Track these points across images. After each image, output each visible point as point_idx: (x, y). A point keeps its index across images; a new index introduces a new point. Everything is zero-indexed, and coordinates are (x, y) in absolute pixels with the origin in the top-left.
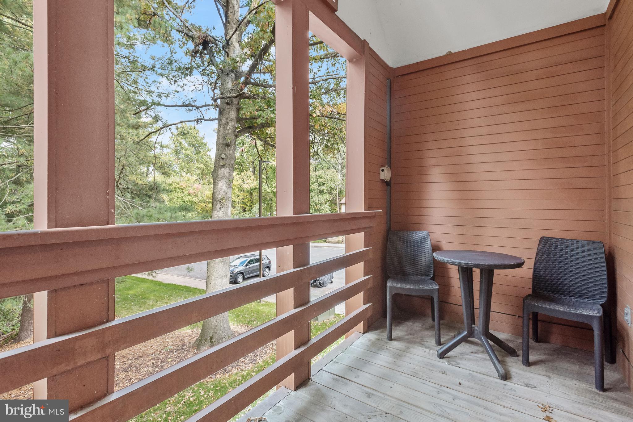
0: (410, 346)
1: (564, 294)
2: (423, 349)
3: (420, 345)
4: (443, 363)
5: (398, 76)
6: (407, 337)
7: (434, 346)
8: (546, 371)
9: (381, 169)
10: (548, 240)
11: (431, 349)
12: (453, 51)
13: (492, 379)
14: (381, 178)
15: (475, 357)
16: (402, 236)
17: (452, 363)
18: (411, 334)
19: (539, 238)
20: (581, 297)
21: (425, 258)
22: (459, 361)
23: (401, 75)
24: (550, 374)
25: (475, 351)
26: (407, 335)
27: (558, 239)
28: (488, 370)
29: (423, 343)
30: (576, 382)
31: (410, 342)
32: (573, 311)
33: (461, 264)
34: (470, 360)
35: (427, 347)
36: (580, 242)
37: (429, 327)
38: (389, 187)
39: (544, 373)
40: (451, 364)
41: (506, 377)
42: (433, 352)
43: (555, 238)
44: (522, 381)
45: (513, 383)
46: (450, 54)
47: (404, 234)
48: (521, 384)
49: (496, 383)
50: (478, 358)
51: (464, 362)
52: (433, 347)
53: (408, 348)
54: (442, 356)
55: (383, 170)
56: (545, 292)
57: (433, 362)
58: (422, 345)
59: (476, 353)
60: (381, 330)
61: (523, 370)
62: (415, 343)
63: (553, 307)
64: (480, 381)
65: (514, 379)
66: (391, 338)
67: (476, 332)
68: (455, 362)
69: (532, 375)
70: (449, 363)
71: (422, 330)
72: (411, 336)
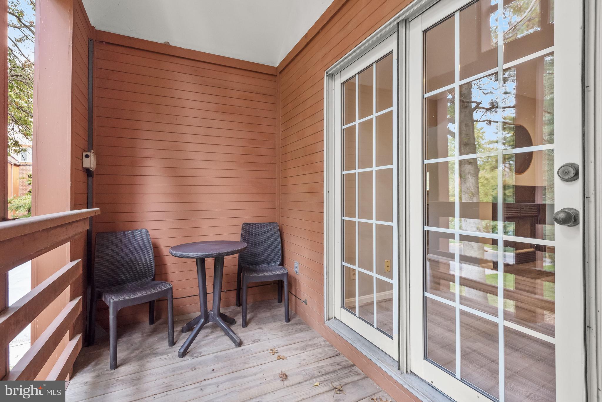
0: (144, 361)
1: (257, 264)
2: (160, 357)
3: (154, 355)
4: (188, 360)
5: (102, 42)
6: (133, 355)
7: (168, 349)
8: (257, 325)
9: (84, 154)
10: (247, 225)
11: (167, 353)
12: (172, 44)
13: (232, 351)
14: (84, 166)
15: (209, 339)
16: (114, 238)
17: (195, 355)
18: (135, 349)
19: (242, 224)
20: (267, 263)
21: (145, 259)
22: (200, 351)
23: (106, 43)
24: (261, 326)
25: (206, 335)
26: (131, 353)
27: (253, 223)
28: (225, 345)
29: (155, 352)
30: (275, 324)
31: (141, 358)
32: (274, 274)
33: (198, 256)
34: (207, 344)
35: (162, 354)
36: (271, 223)
37: (151, 332)
38: (90, 178)
39: (257, 327)
40: (196, 357)
41: (240, 344)
42: (171, 355)
43: (251, 223)
44: (250, 340)
45: (246, 345)
46: (166, 45)
47: (116, 236)
48: (251, 343)
49: (237, 352)
50: (212, 340)
51: (204, 349)
52: (168, 351)
53: (143, 365)
54: (183, 354)
55: (87, 156)
56: (247, 265)
57: (179, 365)
58: (156, 354)
59: (207, 336)
60: (93, 363)
61: (245, 332)
62: (147, 356)
63: (262, 274)
64: (226, 357)
65: (245, 342)
66: (115, 366)
67: (210, 316)
68: (197, 353)
69: (252, 332)
70: (193, 358)
71: (145, 340)
72: (137, 352)
